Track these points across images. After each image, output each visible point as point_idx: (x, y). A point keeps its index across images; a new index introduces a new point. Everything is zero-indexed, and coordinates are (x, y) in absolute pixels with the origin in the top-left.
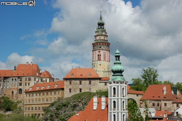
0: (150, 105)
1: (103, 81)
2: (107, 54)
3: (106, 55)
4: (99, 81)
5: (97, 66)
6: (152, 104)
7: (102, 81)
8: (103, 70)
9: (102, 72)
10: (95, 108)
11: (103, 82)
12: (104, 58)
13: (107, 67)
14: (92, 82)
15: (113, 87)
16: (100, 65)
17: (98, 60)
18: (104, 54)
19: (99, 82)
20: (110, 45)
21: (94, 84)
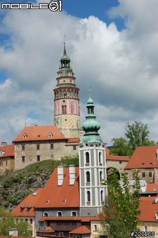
2: (75, 104)
4: (64, 144)
5: (61, 122)
6: (142, 174)
7: (69, 144)
8: (70, 128)
9: (68, 130)
10: (60, 183)
11: (71, 145)
12: (71, 110)
13: (76, 124)
14: (55, 145)
15: (85, 152)
16: (66, 120)
17: (63, 114)
18: (71, 105)
19: (66, 145)
20: (79, 91)
21: (58, 149)
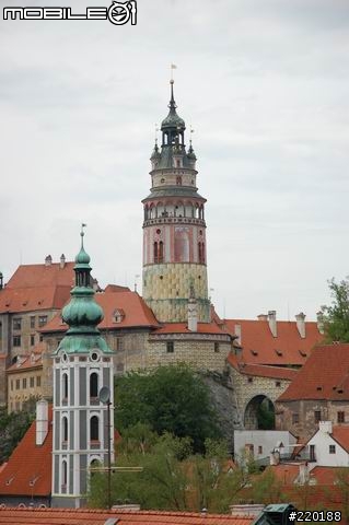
0: (307, 419)
1: (163, 337)
2: (186, 237)
3: (184, 240)
4: (147, 337)
5: (151, 282)
6: (313, 414)
7: (156, 337)
8: (170, 297)
9: (166, 303)
11: (162, 341)
12: (176, 254)
13: (187, 286)
14: (128, 340)
16: (161, 278)
17: (156, 263)
18: (176, 240)
19: (150, 341)
20: (205, 205)
21: (134, 350)
